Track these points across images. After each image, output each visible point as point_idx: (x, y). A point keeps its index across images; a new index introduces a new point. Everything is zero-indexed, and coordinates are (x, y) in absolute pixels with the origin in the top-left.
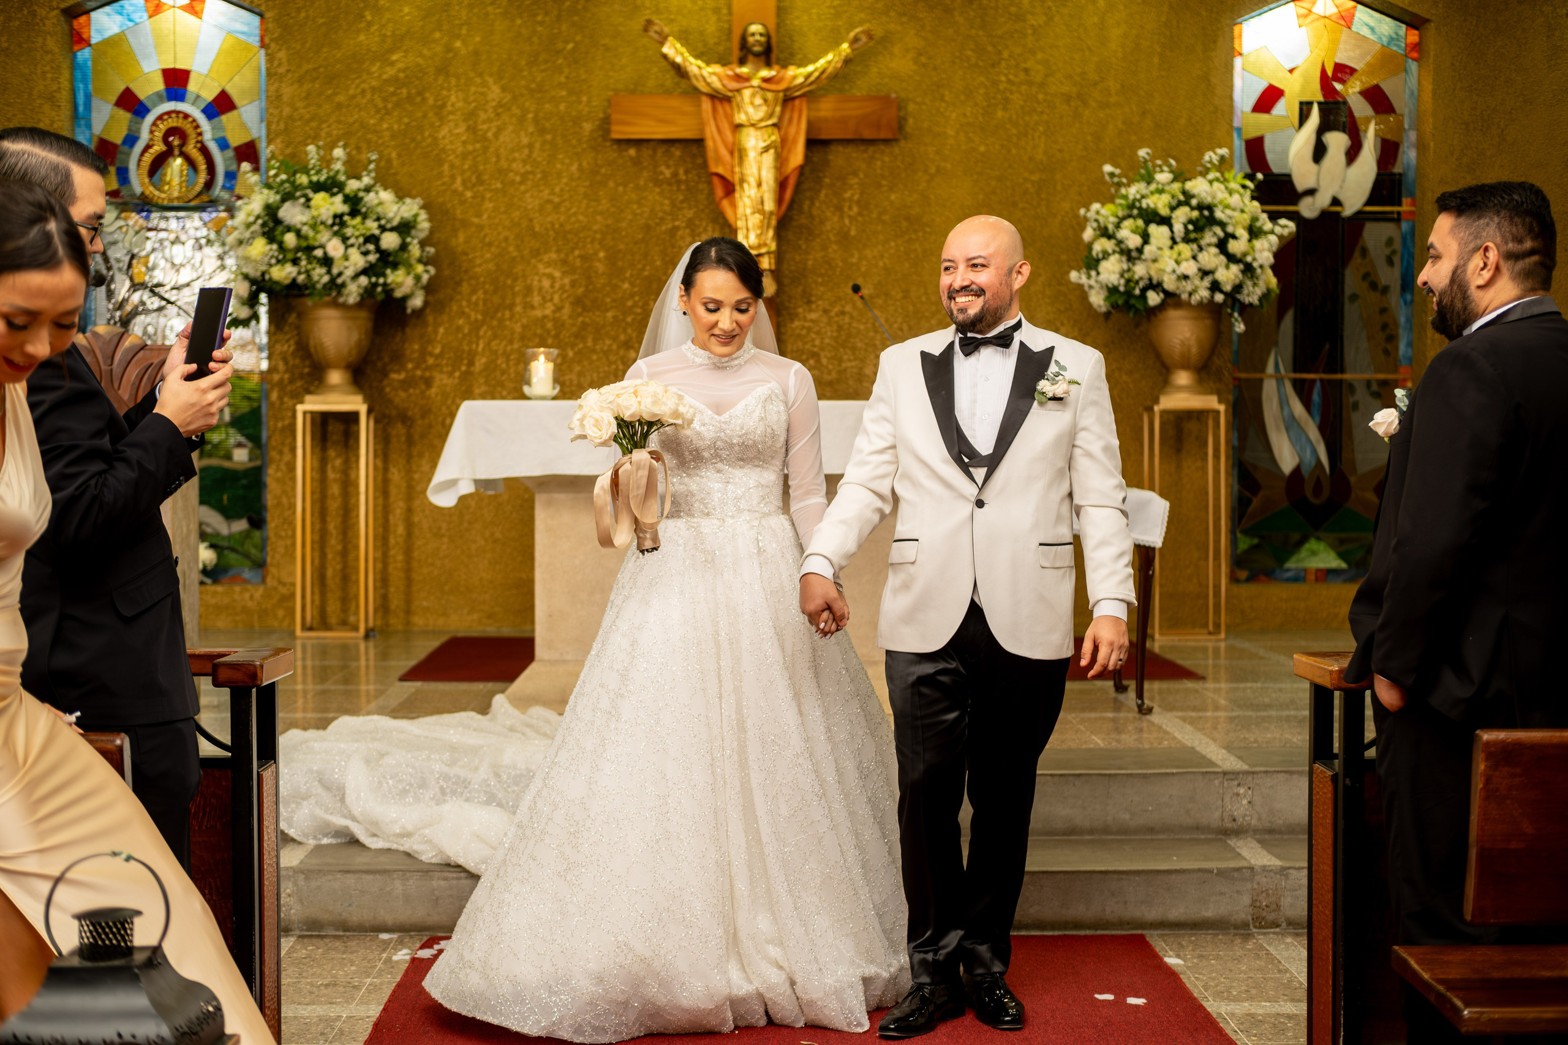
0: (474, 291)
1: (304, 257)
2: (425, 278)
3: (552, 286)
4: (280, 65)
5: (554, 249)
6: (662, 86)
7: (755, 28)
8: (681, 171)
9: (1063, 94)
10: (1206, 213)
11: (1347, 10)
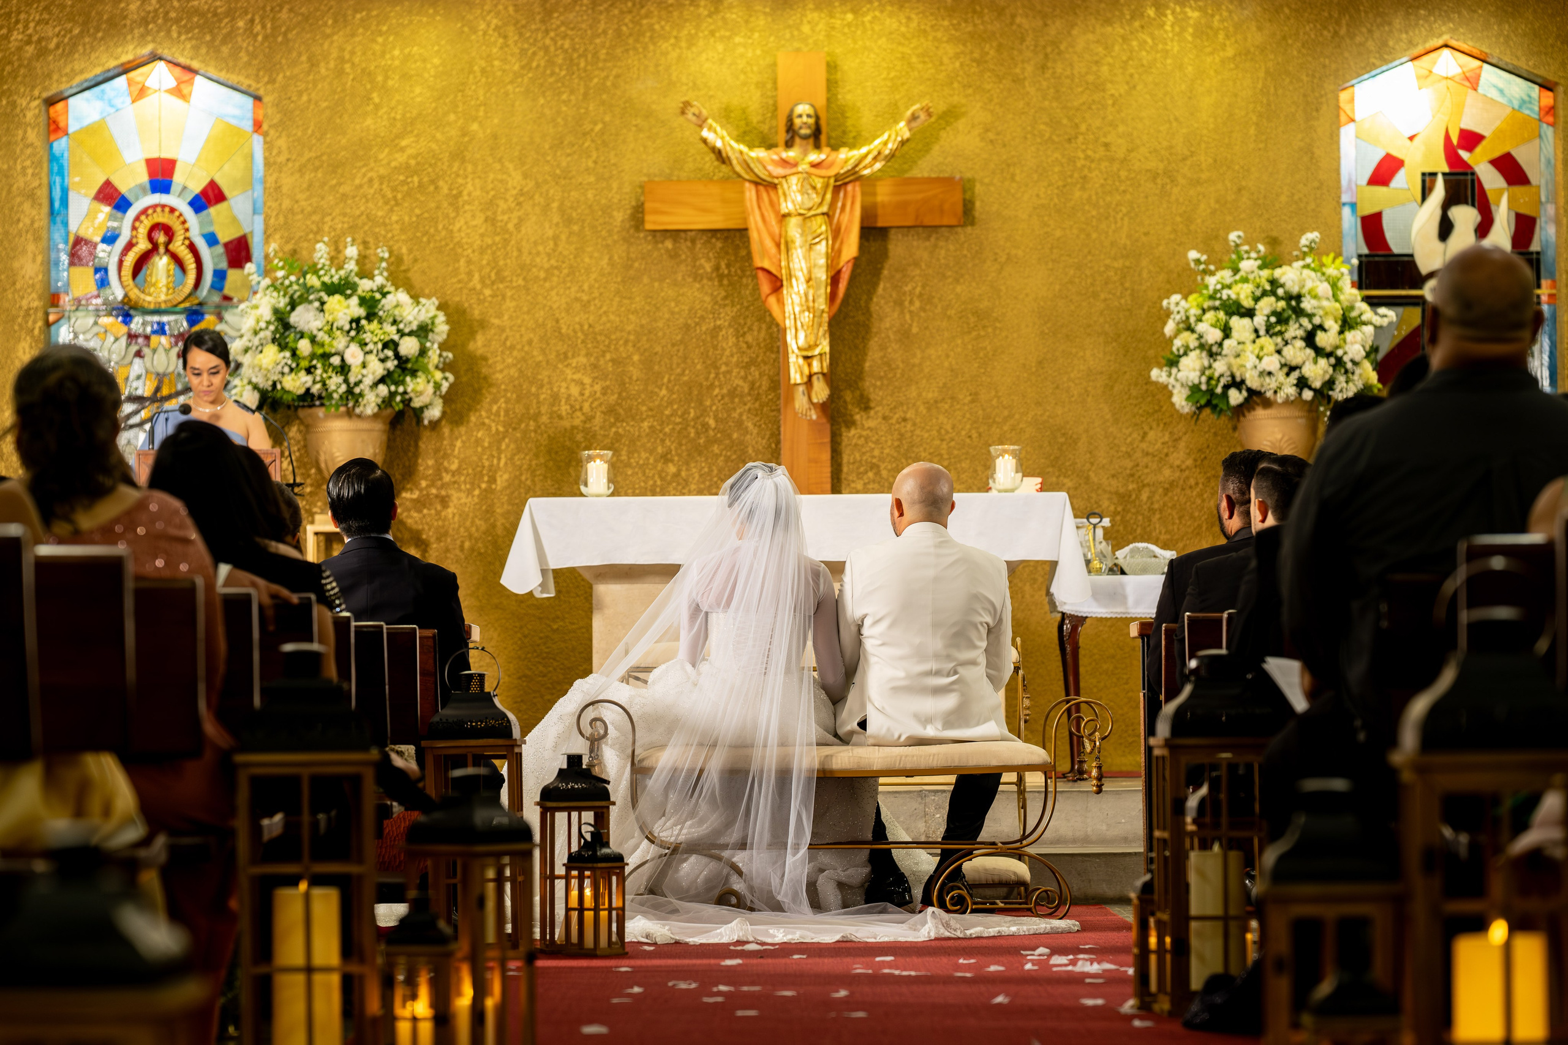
0: (495, 401)
1: (319, 365)
2: (445, 386)
3: (582, 394)
4: (279, 153)
5: (583, 352)
6: (701, 170)
7: (803, 109)
8: (723, 265)
9: (1147, 171)
10: (1293, 303)
11: (1472, 70)
